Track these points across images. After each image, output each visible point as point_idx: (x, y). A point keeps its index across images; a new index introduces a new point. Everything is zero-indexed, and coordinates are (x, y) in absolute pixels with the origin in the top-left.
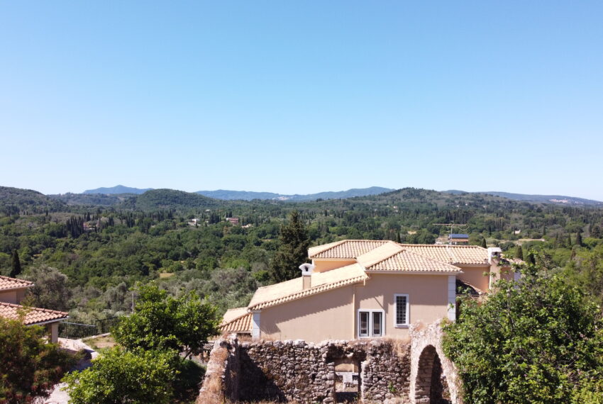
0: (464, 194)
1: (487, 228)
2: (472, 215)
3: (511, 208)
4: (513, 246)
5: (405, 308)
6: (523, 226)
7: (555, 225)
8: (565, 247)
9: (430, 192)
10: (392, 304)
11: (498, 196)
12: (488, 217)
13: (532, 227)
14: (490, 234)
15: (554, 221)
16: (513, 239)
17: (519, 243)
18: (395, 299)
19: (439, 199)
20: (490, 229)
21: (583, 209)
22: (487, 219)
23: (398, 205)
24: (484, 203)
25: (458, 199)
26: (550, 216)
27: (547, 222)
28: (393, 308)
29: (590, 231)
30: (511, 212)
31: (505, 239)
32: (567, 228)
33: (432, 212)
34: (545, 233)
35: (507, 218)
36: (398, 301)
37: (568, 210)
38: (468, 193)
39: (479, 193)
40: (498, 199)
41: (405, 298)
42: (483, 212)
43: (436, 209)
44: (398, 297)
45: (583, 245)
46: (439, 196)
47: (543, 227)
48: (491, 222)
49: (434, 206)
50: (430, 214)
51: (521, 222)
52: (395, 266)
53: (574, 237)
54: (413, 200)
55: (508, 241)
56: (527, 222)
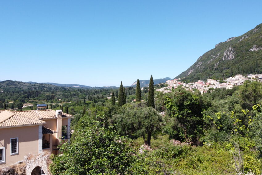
0: (36, 83)
1: (47, 99)
2: (40, 93)
3: (57, 89)
4: (58, 106)
5: (16, 144)
6: (62, 97)
7: (75, 96)
8: (79, 105)
9: (19, 82)
10: (9, 143)
11: (51, 85)
12: (47, 94)
13: (66, 97)
14: (48, 101)
15: (75, 95)
16: (58, 103)
17: (61, 104)
18: (11, 141)
19: (24, 86)
20: (48, 99)
21: (85, 90)
22: (47, 95)
23: (3, 89)
24: (45, 88)
25: (33, 86)
26: (73, 93)
27: (72, 95)
28: (10, 146)
29: (88, 98)
30: (57, 91)
31: (55, 103)
32: (79, 97)
33: (21, 92)
34: (71, 100)
35: (55, 94)
36: (12, 142)
37: (79, 90)
38: (38, 83)
39: (43, 83)
40: (51, 86)
41: (16, 139)
42: (45, 92)
43: (23, 91)
44: (12, 140)
45: (86, 104)
46: (24, 85)
47: (70, 97)
48: (48, 96)
49: (22, 89)
50: (20, 93)
51: (61, 95)
52: (10, 123)
53: (82, 101)
54: (11, 86)
55: (56, 104)
56: (63, 95)
